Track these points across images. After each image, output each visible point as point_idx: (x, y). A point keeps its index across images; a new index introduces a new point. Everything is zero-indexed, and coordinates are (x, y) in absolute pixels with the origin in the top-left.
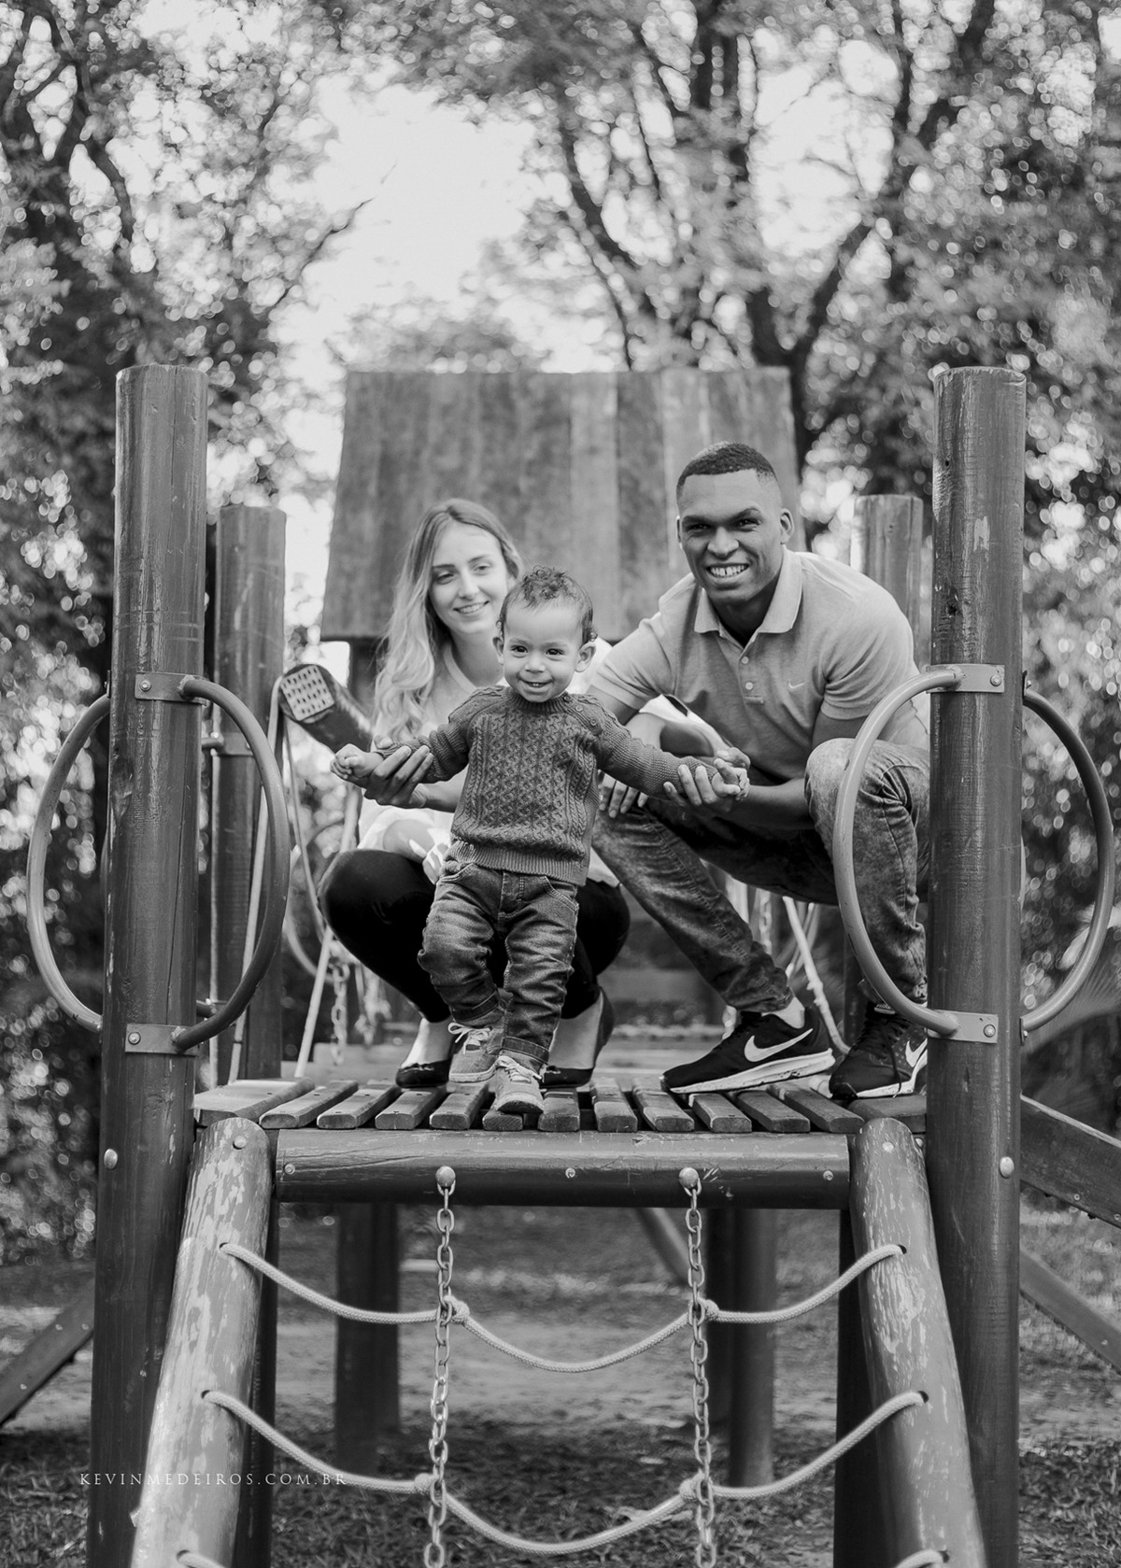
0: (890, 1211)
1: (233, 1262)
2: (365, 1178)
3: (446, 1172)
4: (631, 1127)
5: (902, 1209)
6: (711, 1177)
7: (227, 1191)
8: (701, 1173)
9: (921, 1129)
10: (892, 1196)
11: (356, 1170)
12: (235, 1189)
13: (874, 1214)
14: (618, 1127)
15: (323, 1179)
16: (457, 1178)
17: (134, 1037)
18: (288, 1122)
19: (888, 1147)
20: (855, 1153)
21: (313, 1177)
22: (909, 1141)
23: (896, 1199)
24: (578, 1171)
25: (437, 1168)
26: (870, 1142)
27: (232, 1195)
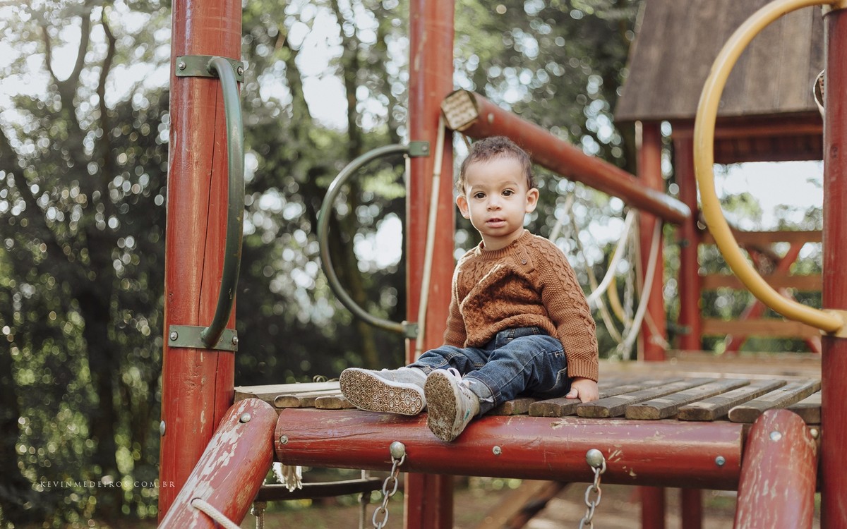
0: (761, 498)
1: (196, 514)
2: (339, 449)
3: (398, 447)
4: (555, 413)
5: (774, 495)
6: (615, 458)
7: (219, 454)
8: (605, 454)
9: (815, 420)
10: (766, 482)
11: (332, 442)
12: (226, 454)
13: (747, 499)
14: (545, 413)
15: (308, 448)
16: (406, 451)
17: (173, 335)
18: (293, 403)
19: (776, 437)
20: (746, 440)
21: (301, 447)
22: (799, 431)
23: (770, 486)
24: (503, 449)
25: (391, 443)
26: (761, 431)
27: (221, 459)
